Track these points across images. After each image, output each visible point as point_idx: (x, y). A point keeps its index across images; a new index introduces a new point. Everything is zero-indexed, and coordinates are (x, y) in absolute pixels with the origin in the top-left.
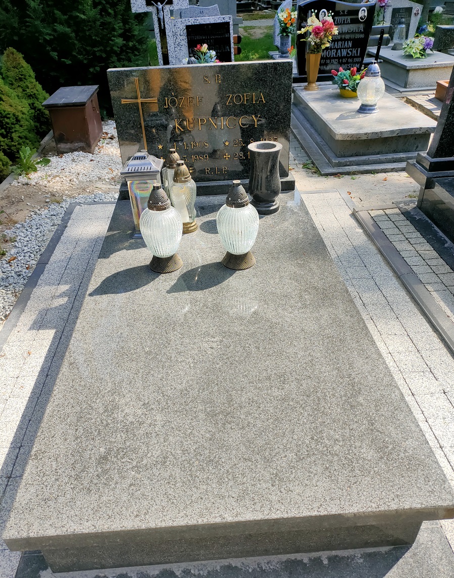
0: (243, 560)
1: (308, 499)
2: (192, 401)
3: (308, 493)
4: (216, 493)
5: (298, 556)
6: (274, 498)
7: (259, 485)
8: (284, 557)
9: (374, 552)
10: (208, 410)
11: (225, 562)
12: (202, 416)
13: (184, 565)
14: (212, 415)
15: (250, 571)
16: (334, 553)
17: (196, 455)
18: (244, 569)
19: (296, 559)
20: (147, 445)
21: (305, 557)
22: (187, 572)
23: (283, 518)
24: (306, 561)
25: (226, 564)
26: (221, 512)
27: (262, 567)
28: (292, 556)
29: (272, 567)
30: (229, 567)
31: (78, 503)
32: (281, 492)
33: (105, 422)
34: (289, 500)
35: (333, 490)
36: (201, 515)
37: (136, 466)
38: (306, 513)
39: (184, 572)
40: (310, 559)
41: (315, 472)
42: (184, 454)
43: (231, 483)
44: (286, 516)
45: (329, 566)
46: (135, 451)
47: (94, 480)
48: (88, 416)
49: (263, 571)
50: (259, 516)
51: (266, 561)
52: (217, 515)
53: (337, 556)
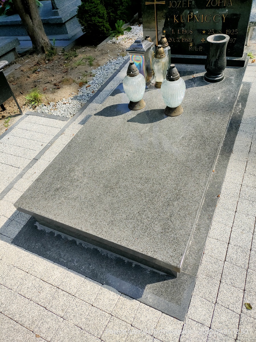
0: (103, 249)
1: (117, 236)
2: (102, 178)
3: (119, 233)
4: (85, 218)
5: (124, 258)
6: (105, 230)
7: (103, 222)
8: (118, 256)
9: (157, 272)
10: (106, 184)
11: (96, 247)
12: (102, 185)
13: (81, 241)
14: (106, 187)
15: (103, 255)
16: (139, 264)
17: (88, 201)
18: (101, 253)
19: (123, 259)
20: (75, 190)
21: (126, 260)
22: (81, 244)
23: (103, 239)
24: (126, 261)
25: (96, 248)
26: (82, 227)
27: (108, 255)
28: (122, 257)
29: (111, 257)
30: (96, 250)
31: (40, 202)
32: (109, 228)
33: (66, 175)
34: (110, 233)
35: (129, 237)
36: (75, 224)
37: (66, 197)
38: (112, 241)
39: (80, 243)
40: (128, 262)
41: (128, 226)
42: (85, 199)
43: (94, 217)
44: (104, 238)
45: (134, 268)
46: (69, 190)
47: (50, 196)
48: (62, 171)
49: (107, 257)
50: (94, 234)
51: (111, 254)
52: (80, 227)
53: (140, 266)
